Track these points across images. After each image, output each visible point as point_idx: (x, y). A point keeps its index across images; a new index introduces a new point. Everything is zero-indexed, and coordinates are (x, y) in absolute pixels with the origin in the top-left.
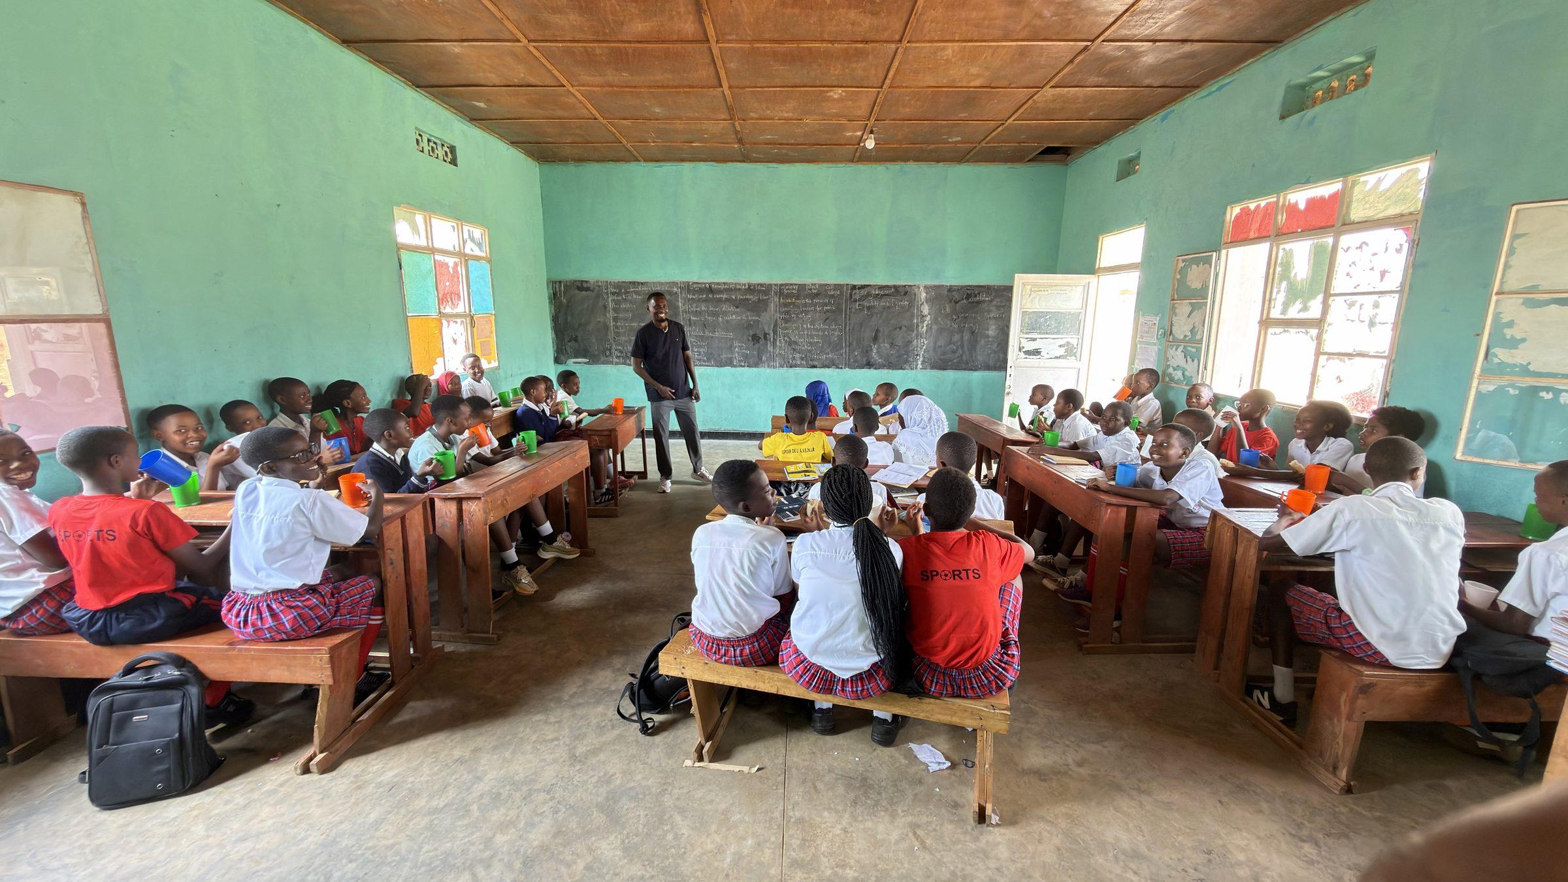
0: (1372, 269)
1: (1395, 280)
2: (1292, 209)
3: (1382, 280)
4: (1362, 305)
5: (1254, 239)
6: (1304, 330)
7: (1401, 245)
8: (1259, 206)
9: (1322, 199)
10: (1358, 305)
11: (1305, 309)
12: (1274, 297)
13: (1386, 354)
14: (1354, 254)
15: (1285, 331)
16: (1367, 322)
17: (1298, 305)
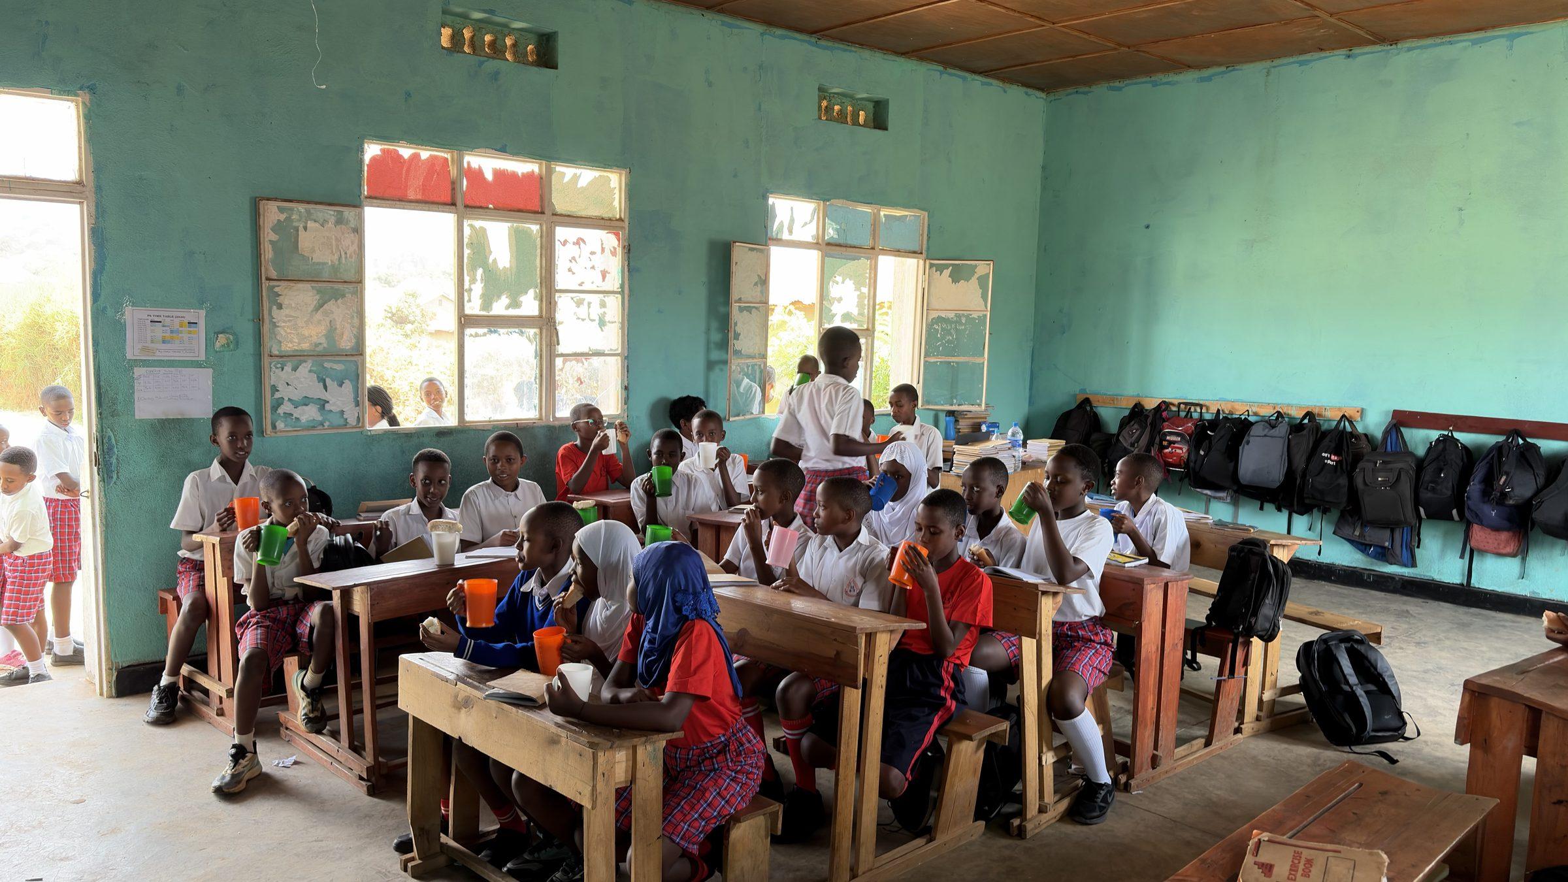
0: (593, 267)
1: (614, 280)
2: (476, 176)
3: (604, 280)
4: (589, 304)
5: (417, 201)
6: (517, 330)
7: (615, 248)
8: (415, 157)
9: (514, 175)
10: (586, 303)
11: (515, 304)
12: (466, 286)
13: (619, 351)
14: (571, 250)
15: (491, 332)
16: (597, 322)
17: (505, 300)
